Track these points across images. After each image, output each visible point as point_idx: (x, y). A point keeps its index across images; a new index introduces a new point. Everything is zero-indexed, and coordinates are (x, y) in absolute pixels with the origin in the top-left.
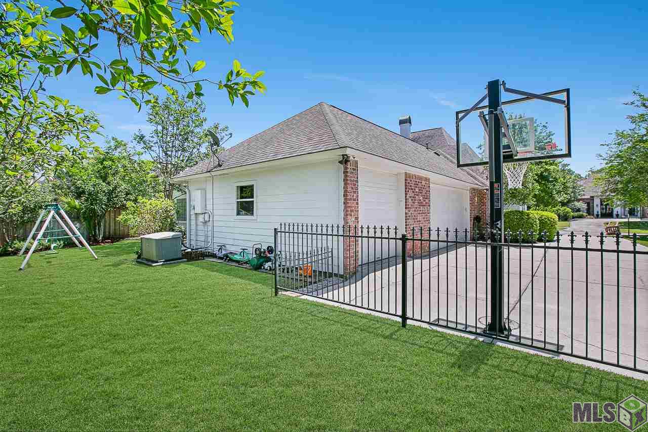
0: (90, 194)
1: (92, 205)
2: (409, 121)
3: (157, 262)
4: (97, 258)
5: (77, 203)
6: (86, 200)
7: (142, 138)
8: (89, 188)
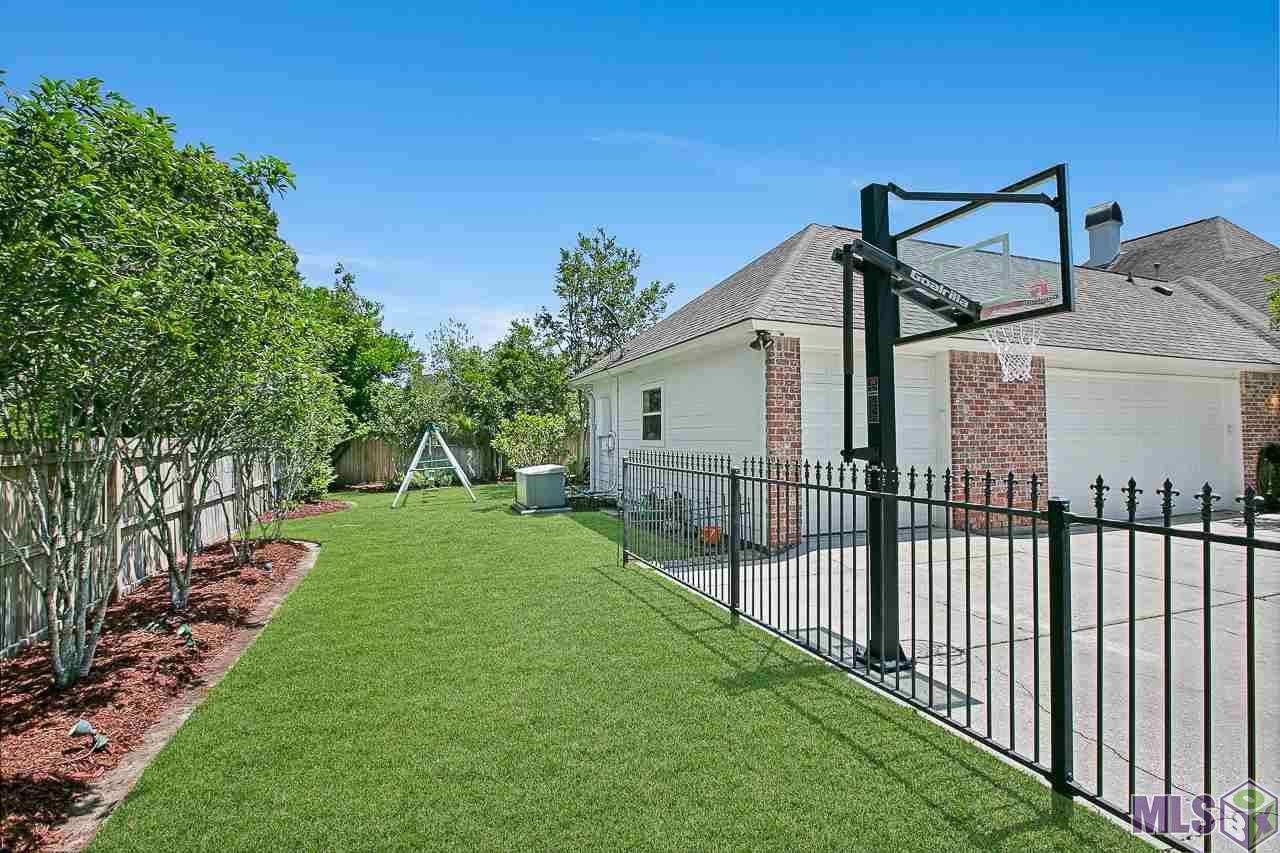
0: (485, 408)
1: (486, 424)
2: (1115, 214)
3: (528, 509)
4: (475, 498)
5: (468, 422)
6: (480, 418)
7: (548, 319)
8: (482, 400)
